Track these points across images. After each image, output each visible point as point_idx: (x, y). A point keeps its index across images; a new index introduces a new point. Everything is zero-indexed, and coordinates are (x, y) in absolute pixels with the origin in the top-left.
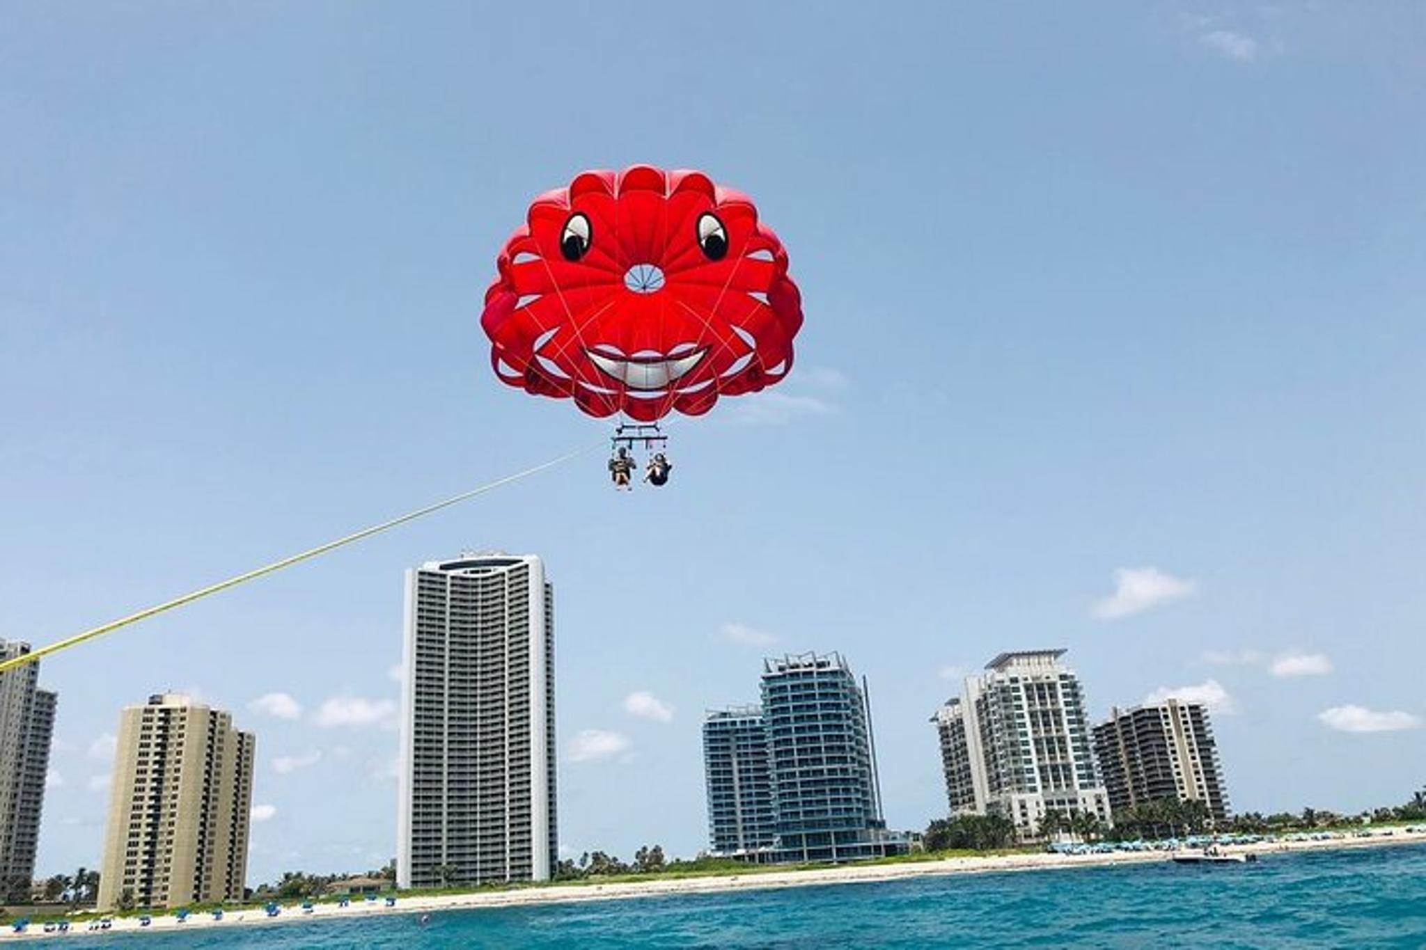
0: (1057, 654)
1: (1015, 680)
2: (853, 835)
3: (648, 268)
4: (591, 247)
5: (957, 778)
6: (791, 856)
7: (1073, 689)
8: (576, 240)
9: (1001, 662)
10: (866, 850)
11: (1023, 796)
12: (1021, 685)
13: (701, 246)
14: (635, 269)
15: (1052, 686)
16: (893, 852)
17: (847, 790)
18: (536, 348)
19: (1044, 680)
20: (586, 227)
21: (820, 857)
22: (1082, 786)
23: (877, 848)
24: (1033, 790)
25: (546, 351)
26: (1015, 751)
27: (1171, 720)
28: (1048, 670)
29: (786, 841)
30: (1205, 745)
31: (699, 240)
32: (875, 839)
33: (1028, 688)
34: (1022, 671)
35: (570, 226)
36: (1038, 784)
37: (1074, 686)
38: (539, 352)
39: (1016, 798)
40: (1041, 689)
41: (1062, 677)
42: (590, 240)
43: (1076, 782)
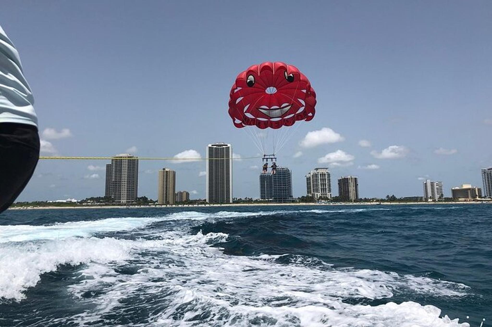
0: (327, 169)
1: (318, 173)
2: (286, 198)
3: (272, 88)
4: (255, 83)
5: (309, 188)
6: (275, 201)
7: (329, 175)
8: (251, 82)
9: (317, 169)
10: (288, 201)
11: (317, 193)
12: (319, 173)
13: (286, 79)
14: (268, 89)
15: (325, 174)
16: (293, 201)
17: (286, 191)
18: (244, 111)
19: (324, 173)
20: (253, 78)
21: (280, 202)
22: (328, 192)
23: (290, 201)
24: (319, 192)
25: (248, 111)
26: (317, 185)
27: (350, 180)
28: (324, 171)
29: (275, 198)
30: (356, 185)
31: (286, 78)
32: (290, 199)
33: (320, 174)
34: (320, 171)
35: (248, 78)
36: (320, 191)
37: (329, 174)
38: (246, 112)
39: (316, 193)
40: (323, 175)
41: (327, 173)
42: (255, 81)
43: (327, 192)
